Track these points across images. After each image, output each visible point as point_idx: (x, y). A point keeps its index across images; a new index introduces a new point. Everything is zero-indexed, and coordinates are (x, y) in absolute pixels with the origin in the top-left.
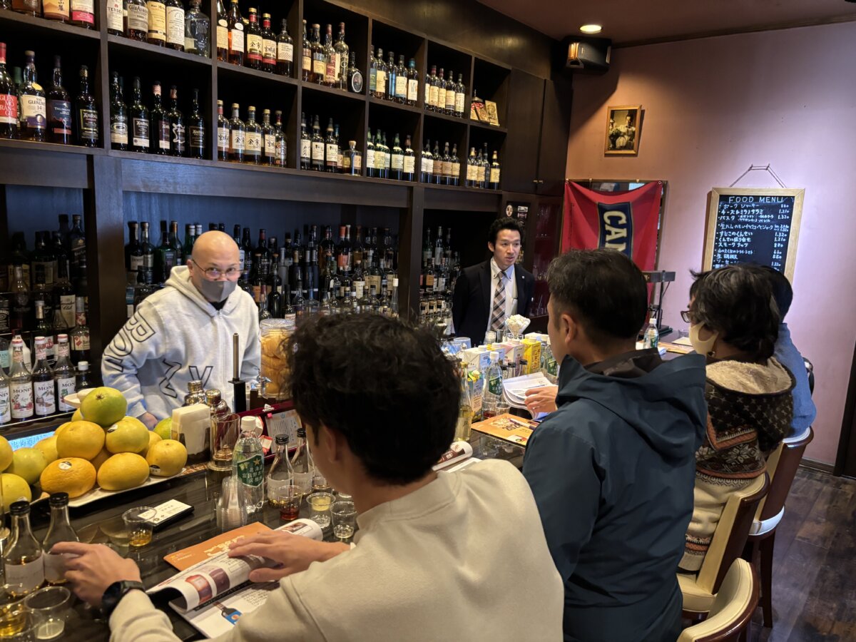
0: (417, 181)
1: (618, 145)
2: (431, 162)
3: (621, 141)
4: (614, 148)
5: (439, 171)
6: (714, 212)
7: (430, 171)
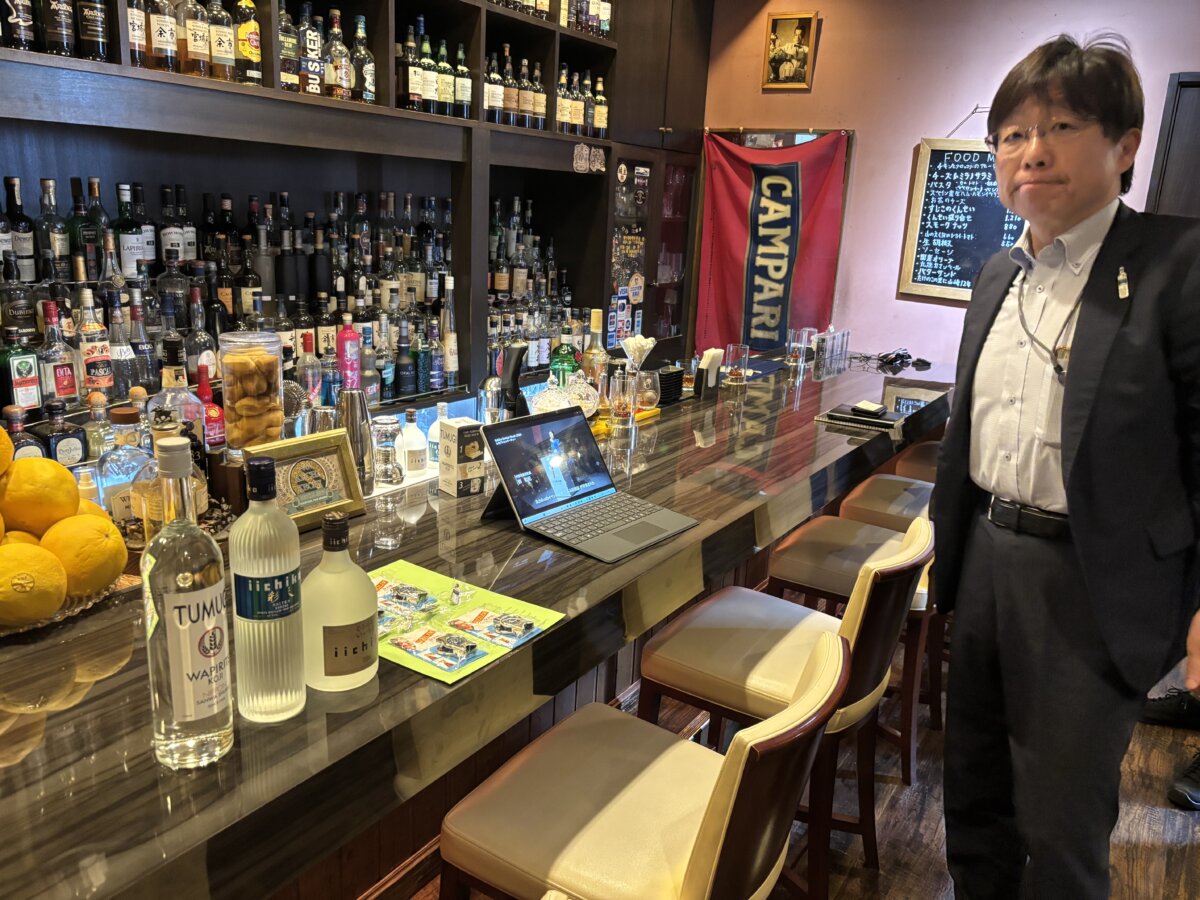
0: (478, 119)
1: (782, 76)
2: (500, 89)
3: (787, 69)
4: (777, 79)
5: (514, 105)
6: (922, 175)
7: (499, 104)
